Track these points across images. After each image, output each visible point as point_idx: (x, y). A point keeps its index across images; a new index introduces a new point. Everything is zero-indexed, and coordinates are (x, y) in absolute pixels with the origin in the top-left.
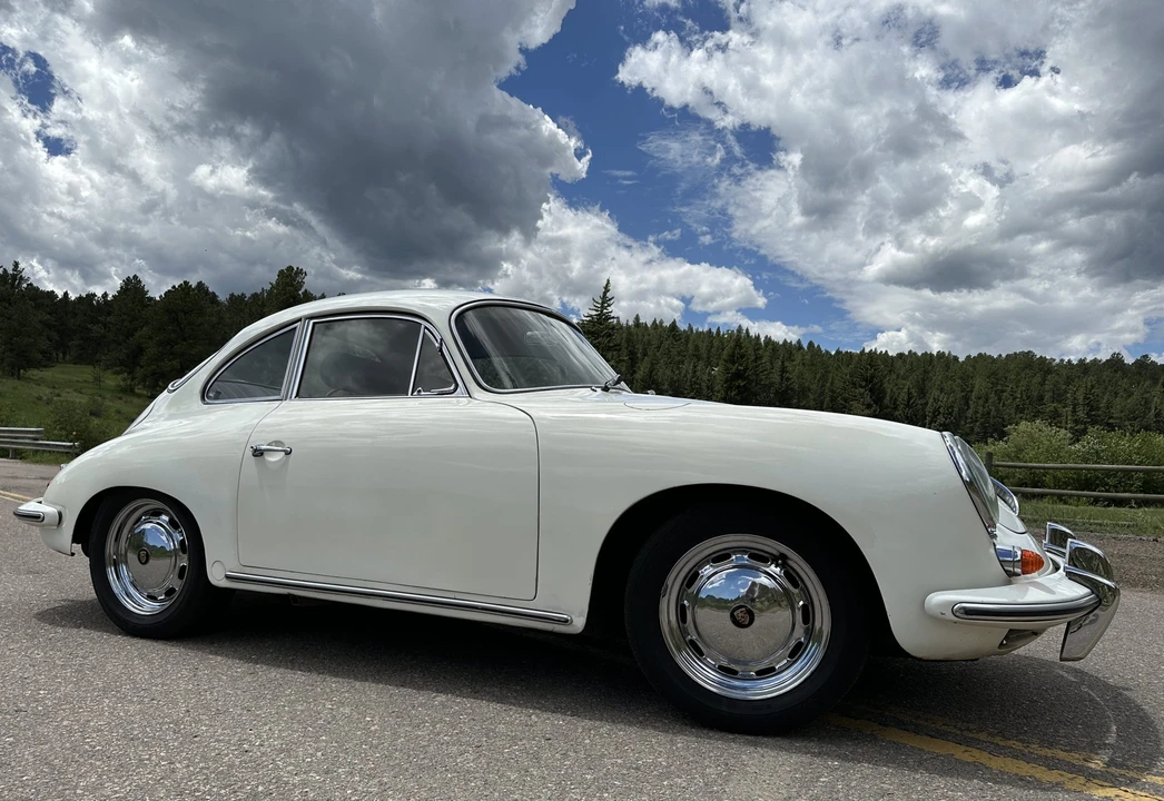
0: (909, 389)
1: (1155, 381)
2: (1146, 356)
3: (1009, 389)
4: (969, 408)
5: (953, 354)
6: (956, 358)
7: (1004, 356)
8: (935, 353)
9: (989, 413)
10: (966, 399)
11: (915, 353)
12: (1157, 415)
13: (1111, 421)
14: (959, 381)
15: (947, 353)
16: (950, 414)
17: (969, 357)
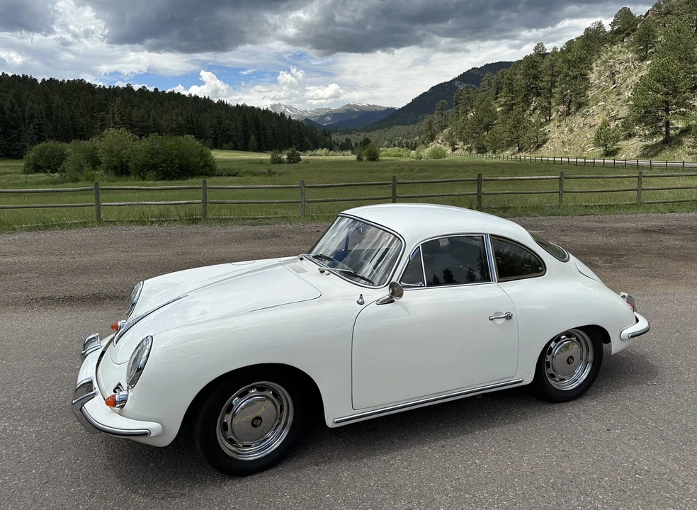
0: (12, 101)
1: (150, 100)
2: (144, 87)
3: (75, 103)
4: (52, 114)
5: (33, 77)
6: (35, 80)
7: (66, 81)
8: (21, 76)
9: (65, 117)
10: (50, 108)
11: (7, 75)
12: (154, 120)
13: (132, 123)
14: (44, 96)
15: (29, 76)
16: (42, 118)
17: (44, 80)
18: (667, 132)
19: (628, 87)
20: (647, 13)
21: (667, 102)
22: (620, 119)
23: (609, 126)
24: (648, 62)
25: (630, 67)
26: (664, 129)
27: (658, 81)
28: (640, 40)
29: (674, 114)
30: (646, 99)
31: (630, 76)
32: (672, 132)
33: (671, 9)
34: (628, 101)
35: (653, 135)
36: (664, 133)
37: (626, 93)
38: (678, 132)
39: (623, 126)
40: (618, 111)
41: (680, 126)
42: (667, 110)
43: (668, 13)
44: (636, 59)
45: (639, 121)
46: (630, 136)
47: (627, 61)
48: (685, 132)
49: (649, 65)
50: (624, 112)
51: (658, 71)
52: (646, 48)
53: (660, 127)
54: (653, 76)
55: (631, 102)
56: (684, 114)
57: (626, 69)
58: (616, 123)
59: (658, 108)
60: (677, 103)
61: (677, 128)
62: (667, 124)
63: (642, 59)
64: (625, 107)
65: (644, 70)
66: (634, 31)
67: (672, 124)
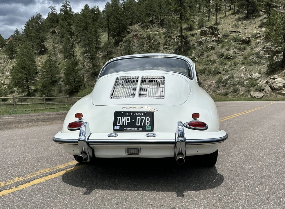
18: (29, 90)
19: (7, 70)
20: (9, 39)
21: (27, 78)
22: (6, 85)
23: (2, 87)
24: (14, 60)
25: (6, 61)
26: (27, 89)
27: (22, 68)
28: (9, 50)
29: (30, 83)
30: (18, 76)
31: (7, 65)
32: (30, 91)
33: (21, 38)
34: (8, 77)
35: (23, 92)
36: (28, 91)
37: (7, 73)
38: (32, 91)
39: (8, 88)
40: (4, 81)
41: (33, 88)
42: (27, 81)
43: (19, 40)
44: (8, 58)
45: (15, 85)
46: (12, 92)
47: (4, 58)
48: (36, 91)
49: (15, 62)
50: (7, 81)
51: (21, 64)
52: (12, 54)
53: (25, 89)
54: (19, 66)
55: (9, 77)
56: (34, 83)
57: (4, 62)
58: (4, 86)
59: (23, 80)
60: (30, 79)
61: (32, 89)
62: (28, 87)
63: (12, 58)
64: (8, 79)
65: (13, 63)
66: (4, 45)
67: (30, 87)
